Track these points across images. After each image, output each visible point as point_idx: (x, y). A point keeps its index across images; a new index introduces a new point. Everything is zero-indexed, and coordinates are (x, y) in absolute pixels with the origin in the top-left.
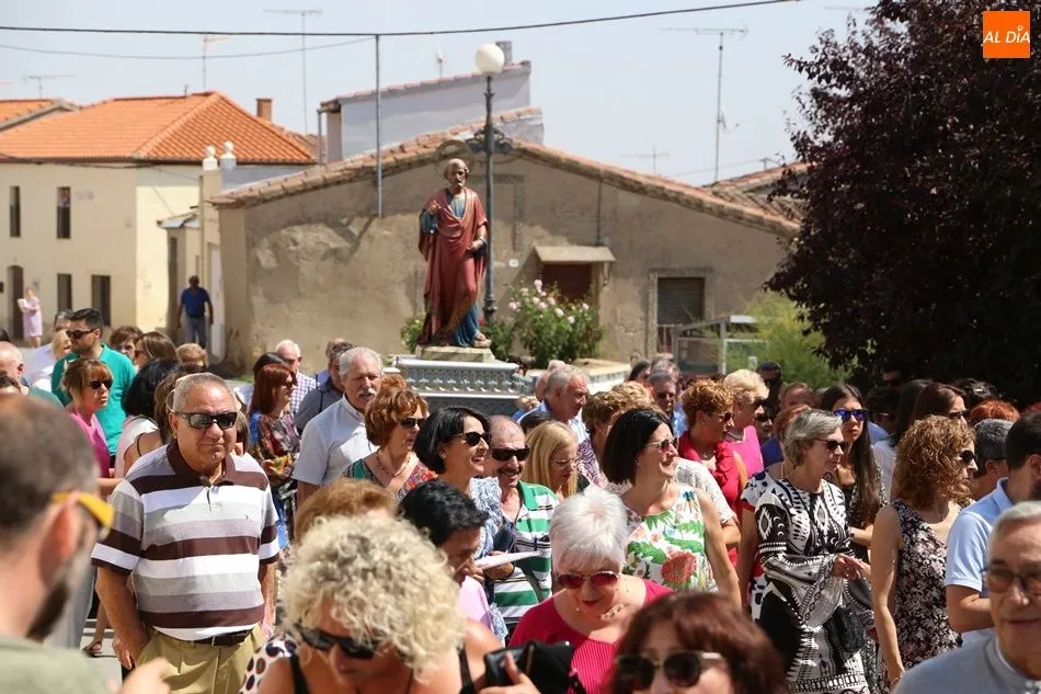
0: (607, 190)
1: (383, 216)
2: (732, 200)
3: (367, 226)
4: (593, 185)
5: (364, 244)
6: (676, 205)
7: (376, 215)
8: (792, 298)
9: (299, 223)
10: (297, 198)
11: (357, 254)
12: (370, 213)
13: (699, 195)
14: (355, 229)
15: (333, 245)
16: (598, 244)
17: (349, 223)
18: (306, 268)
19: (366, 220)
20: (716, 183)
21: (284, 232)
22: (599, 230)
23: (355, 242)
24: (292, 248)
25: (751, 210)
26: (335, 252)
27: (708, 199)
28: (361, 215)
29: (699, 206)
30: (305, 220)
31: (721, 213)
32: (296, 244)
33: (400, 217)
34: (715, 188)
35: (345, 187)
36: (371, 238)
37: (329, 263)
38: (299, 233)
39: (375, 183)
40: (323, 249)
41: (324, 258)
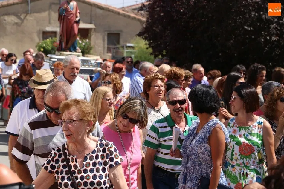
0: (94, 8)
1: (31, 13)
2: (128, 12)
3: (26, 16)
4: (89, 7)
5: (25, 21)
6: (112, 13)
7: (28, 13)
8: (144, 39)
9: (6, 14)
10: (6, 8)
11: (23, 24)
12: (27, 13)
13: (118, 10)
14: (22, 17)
15: (16, 21)
16: (91, 23)
17: (21, 15)
18: (8, 28)
19: (25, 14)
20: (123, 7)
21: (2, 17)
22: (91, 19)
23: (23, 21)
24: (4, 22)
25: (133, 15)
26: (16, 24)
27: (121, 12)
28: (24, 13)
29: (119, 13)
30: (8, 14)
31: (125, 16)
32: (5, 20)
33: (35, 14)
34: (123, 9)
35: (20, 5)
36: (27, 20)
37: (15, 26)
38: (6, 18)
39: (28, 4)
40: (13, 22)
41: (14, 25)
